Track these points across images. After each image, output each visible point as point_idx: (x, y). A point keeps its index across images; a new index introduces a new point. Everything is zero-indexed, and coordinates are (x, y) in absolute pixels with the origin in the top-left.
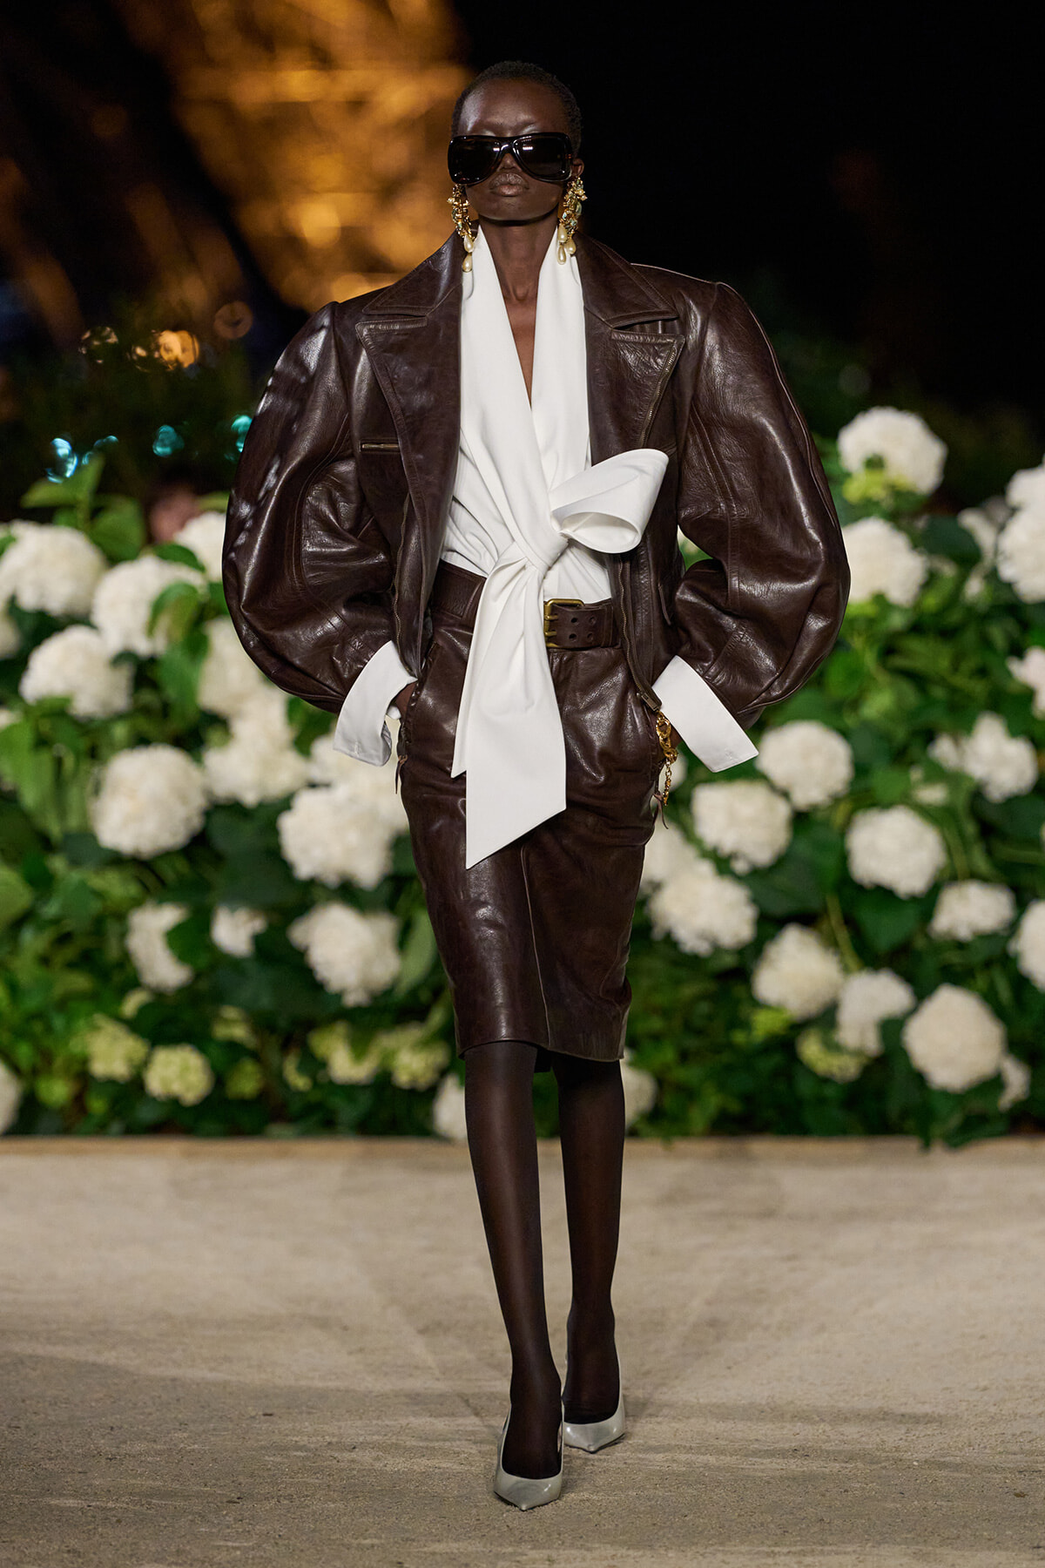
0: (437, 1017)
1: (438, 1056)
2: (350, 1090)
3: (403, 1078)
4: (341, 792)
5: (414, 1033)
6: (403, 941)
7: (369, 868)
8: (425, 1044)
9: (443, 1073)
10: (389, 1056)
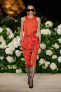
0: (16, 64)
1: (16, 67)
2: (10, 69)
3: (14, 69)
4: (9, 48)
5: (15, 65)
6: (14, 59)
7: (11, 53)
8: (15, 66)
9: (17, 68)
10: (13, 67)
